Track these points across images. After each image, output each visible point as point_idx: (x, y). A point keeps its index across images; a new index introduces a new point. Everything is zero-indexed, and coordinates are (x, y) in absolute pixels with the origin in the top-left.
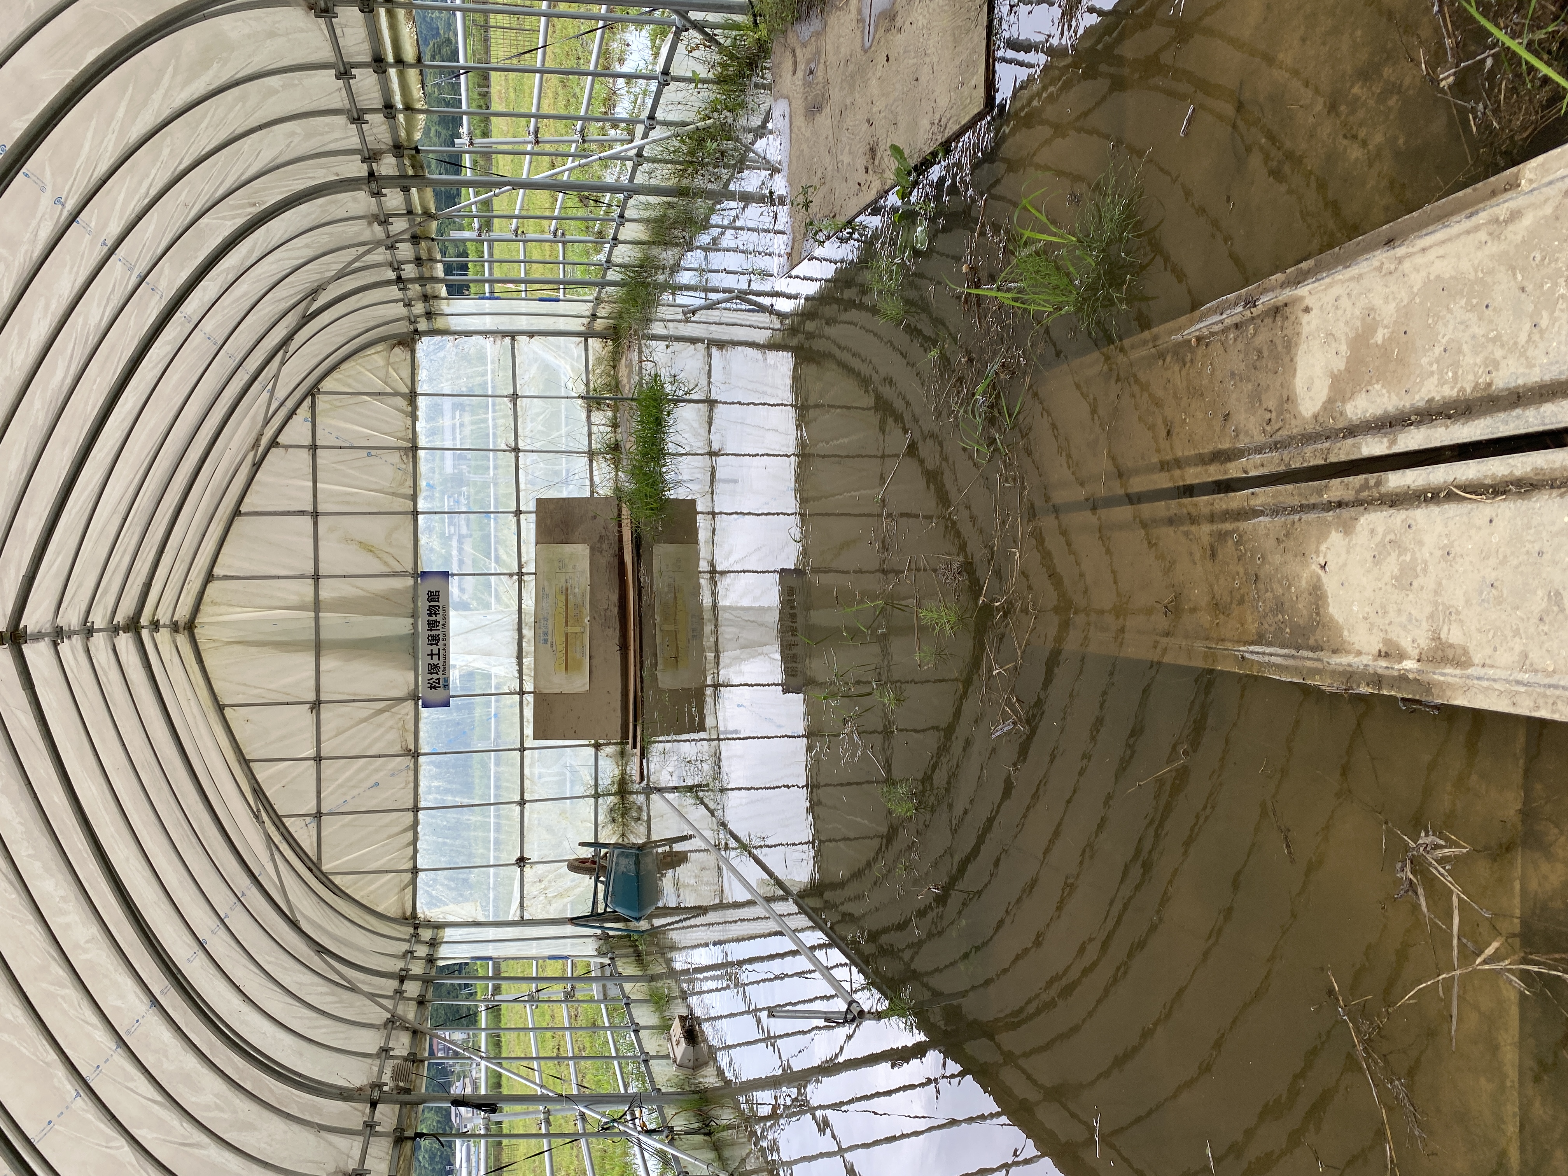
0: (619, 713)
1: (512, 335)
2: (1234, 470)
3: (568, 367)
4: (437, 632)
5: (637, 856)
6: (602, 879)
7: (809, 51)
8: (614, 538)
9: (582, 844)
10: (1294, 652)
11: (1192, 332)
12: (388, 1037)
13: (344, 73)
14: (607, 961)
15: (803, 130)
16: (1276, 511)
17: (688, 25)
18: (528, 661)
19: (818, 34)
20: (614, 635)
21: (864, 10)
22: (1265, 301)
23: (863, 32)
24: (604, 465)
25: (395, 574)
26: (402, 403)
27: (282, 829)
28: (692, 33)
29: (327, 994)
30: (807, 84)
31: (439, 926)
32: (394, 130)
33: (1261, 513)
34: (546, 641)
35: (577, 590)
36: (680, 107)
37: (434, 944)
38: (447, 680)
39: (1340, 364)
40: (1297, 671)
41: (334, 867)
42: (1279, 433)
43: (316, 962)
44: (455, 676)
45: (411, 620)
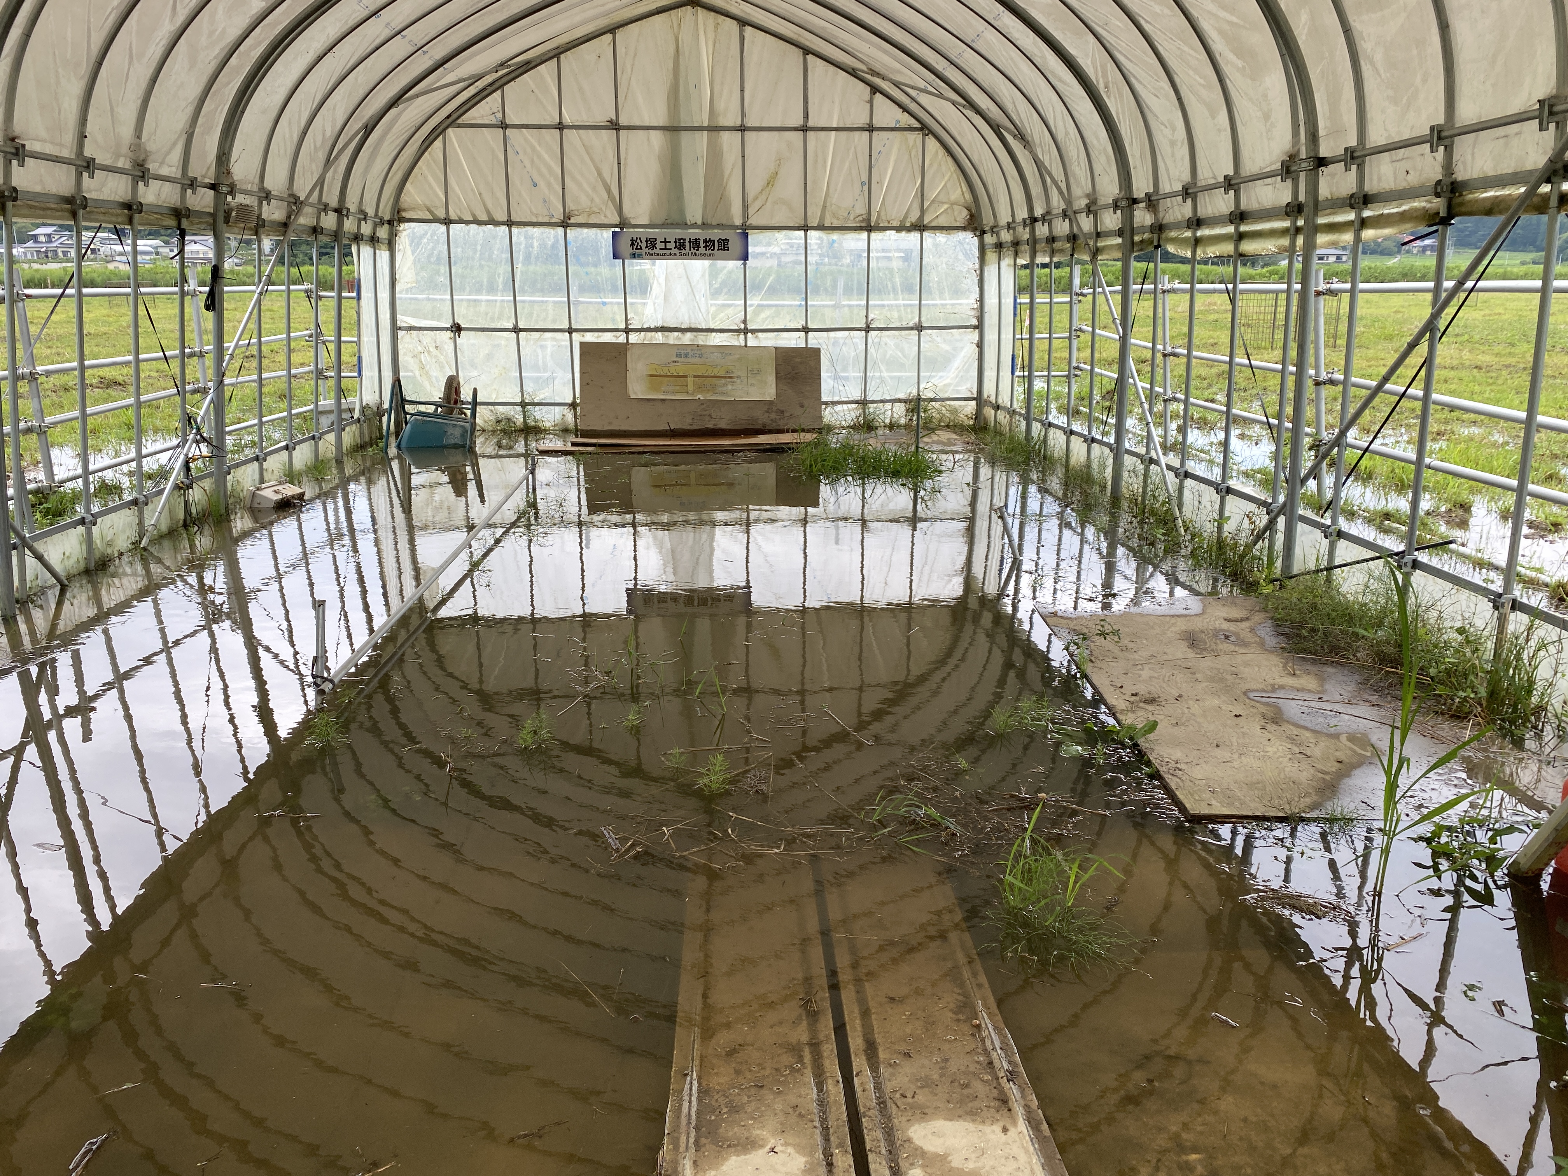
0: (607, 428)
1: (979, 327)
2: (859, 1063)
3: (947, 381)
4: (687, 247)
5: (464, 446)
6: (440, 410)
7: (1247, 636)
8: (781, 425)
9: (475, 391)
10: (693, 1124)
11: (985, 1021)
12: (281, 199)
13: (1230, 184)
14: (356, 415)
15: (1173, 629)
16: (822, 1103)
17: (1272, 515)
18: (659, 338)
19: (1262, 644)
20: (686, 424)
21: (1283, 691)
22: (1013, 1091)
23: (1263, 691)
24: (853, 415)
25: (745, 207)
26: (914, 217)
27: (490, 89)
28: (1265, 519)
29: (324, 135)
30: (1216, 633)
31: (391, 245)
32: (1176, 226)
33: (820, 1090)
34: (679, 356)
35: (730, 387)
36: (1196, 503)
37: (373, 240)
38: (640, 256)
39: (956, 1162)
40: (676, 1128)
41: (451, 140)
42: (894, 1107)
43: (356, 125)
44: (644, 265)
45: (699, 222)
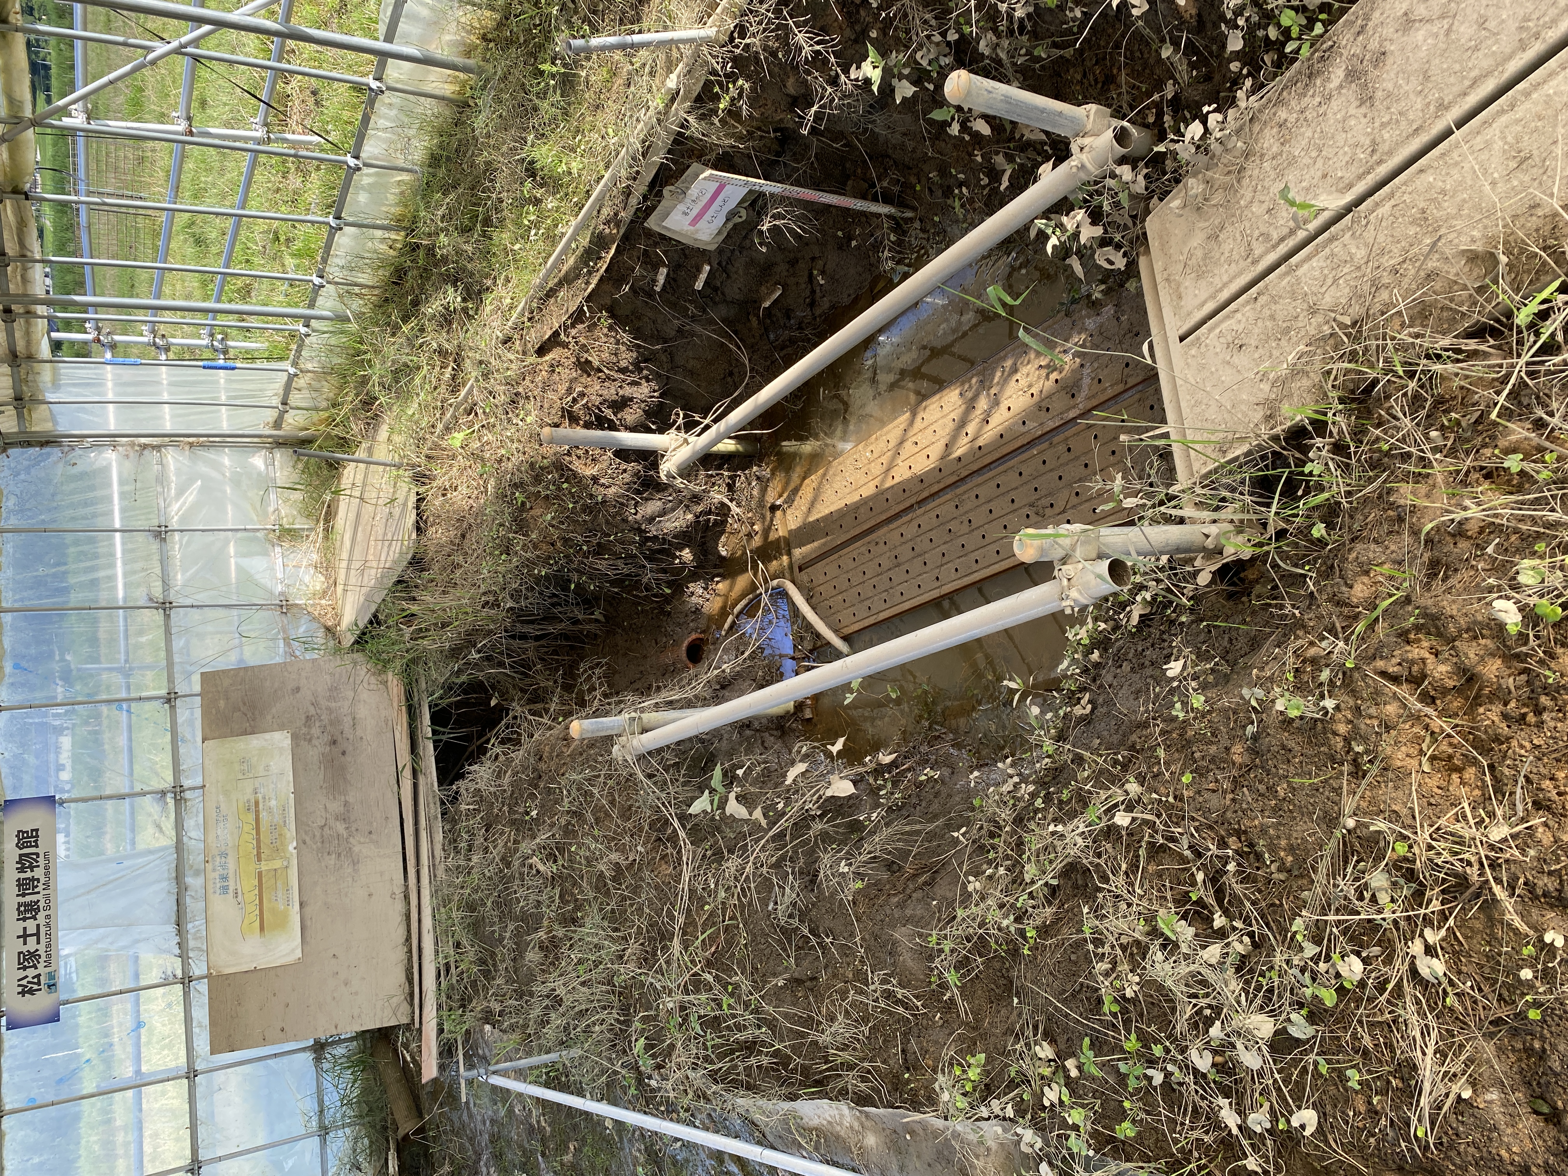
4: (34, 898)
34: (225, 889)
35: (273, 803)
38: (51, 976)
